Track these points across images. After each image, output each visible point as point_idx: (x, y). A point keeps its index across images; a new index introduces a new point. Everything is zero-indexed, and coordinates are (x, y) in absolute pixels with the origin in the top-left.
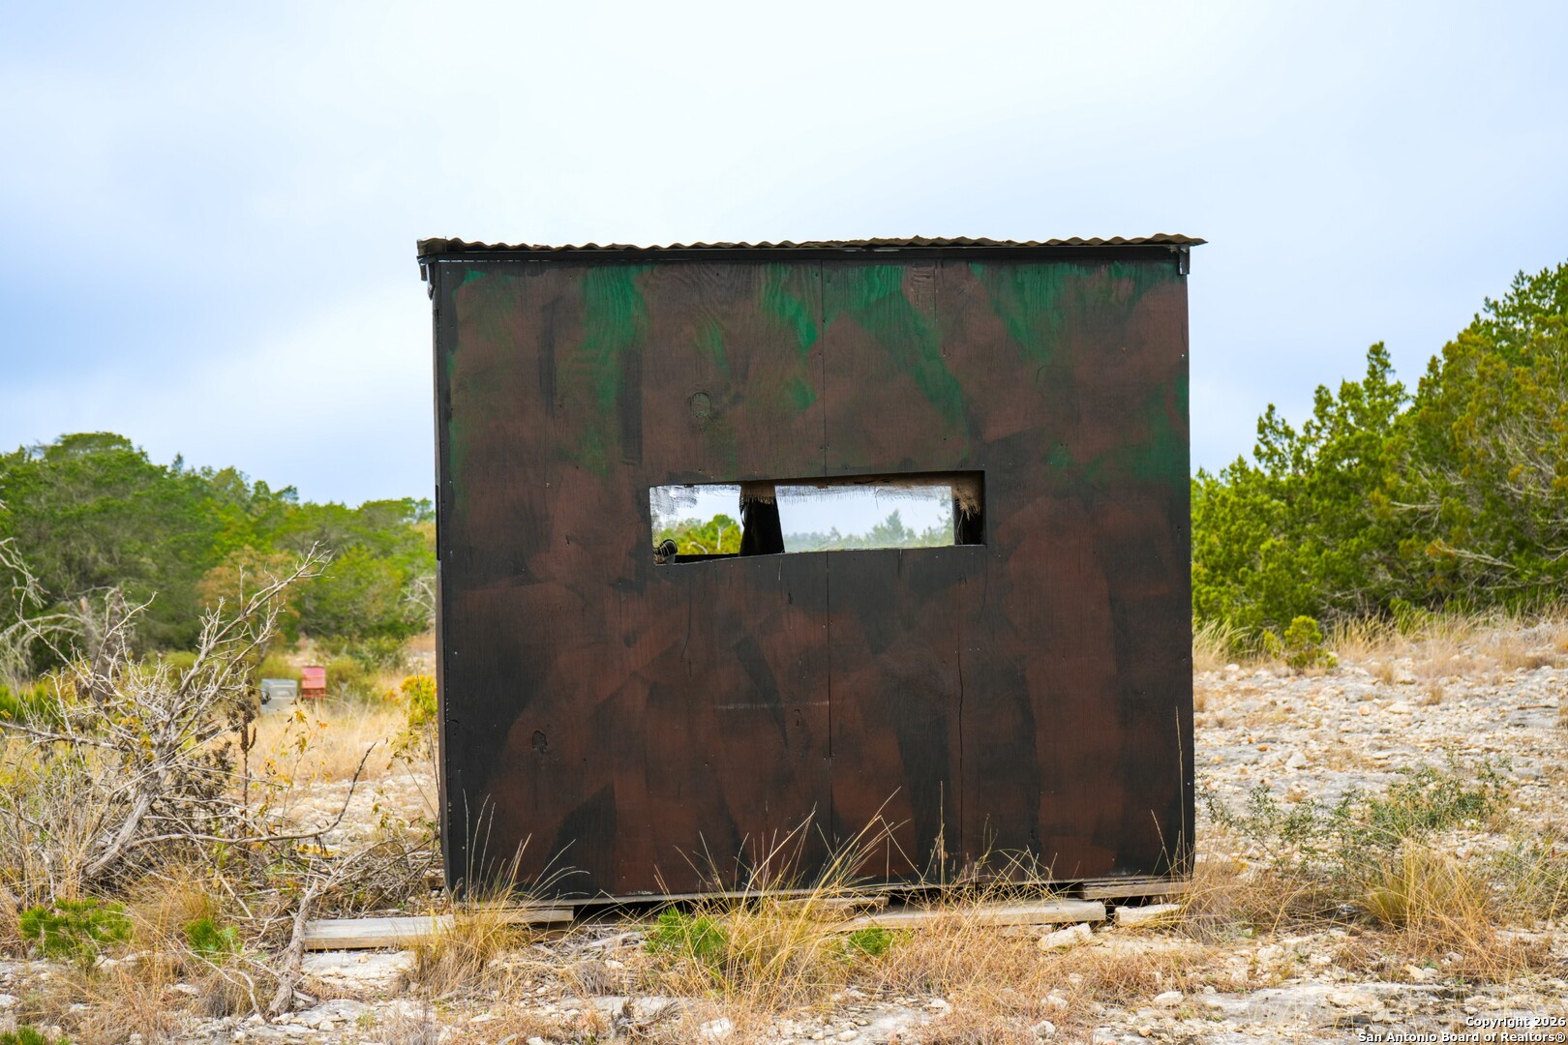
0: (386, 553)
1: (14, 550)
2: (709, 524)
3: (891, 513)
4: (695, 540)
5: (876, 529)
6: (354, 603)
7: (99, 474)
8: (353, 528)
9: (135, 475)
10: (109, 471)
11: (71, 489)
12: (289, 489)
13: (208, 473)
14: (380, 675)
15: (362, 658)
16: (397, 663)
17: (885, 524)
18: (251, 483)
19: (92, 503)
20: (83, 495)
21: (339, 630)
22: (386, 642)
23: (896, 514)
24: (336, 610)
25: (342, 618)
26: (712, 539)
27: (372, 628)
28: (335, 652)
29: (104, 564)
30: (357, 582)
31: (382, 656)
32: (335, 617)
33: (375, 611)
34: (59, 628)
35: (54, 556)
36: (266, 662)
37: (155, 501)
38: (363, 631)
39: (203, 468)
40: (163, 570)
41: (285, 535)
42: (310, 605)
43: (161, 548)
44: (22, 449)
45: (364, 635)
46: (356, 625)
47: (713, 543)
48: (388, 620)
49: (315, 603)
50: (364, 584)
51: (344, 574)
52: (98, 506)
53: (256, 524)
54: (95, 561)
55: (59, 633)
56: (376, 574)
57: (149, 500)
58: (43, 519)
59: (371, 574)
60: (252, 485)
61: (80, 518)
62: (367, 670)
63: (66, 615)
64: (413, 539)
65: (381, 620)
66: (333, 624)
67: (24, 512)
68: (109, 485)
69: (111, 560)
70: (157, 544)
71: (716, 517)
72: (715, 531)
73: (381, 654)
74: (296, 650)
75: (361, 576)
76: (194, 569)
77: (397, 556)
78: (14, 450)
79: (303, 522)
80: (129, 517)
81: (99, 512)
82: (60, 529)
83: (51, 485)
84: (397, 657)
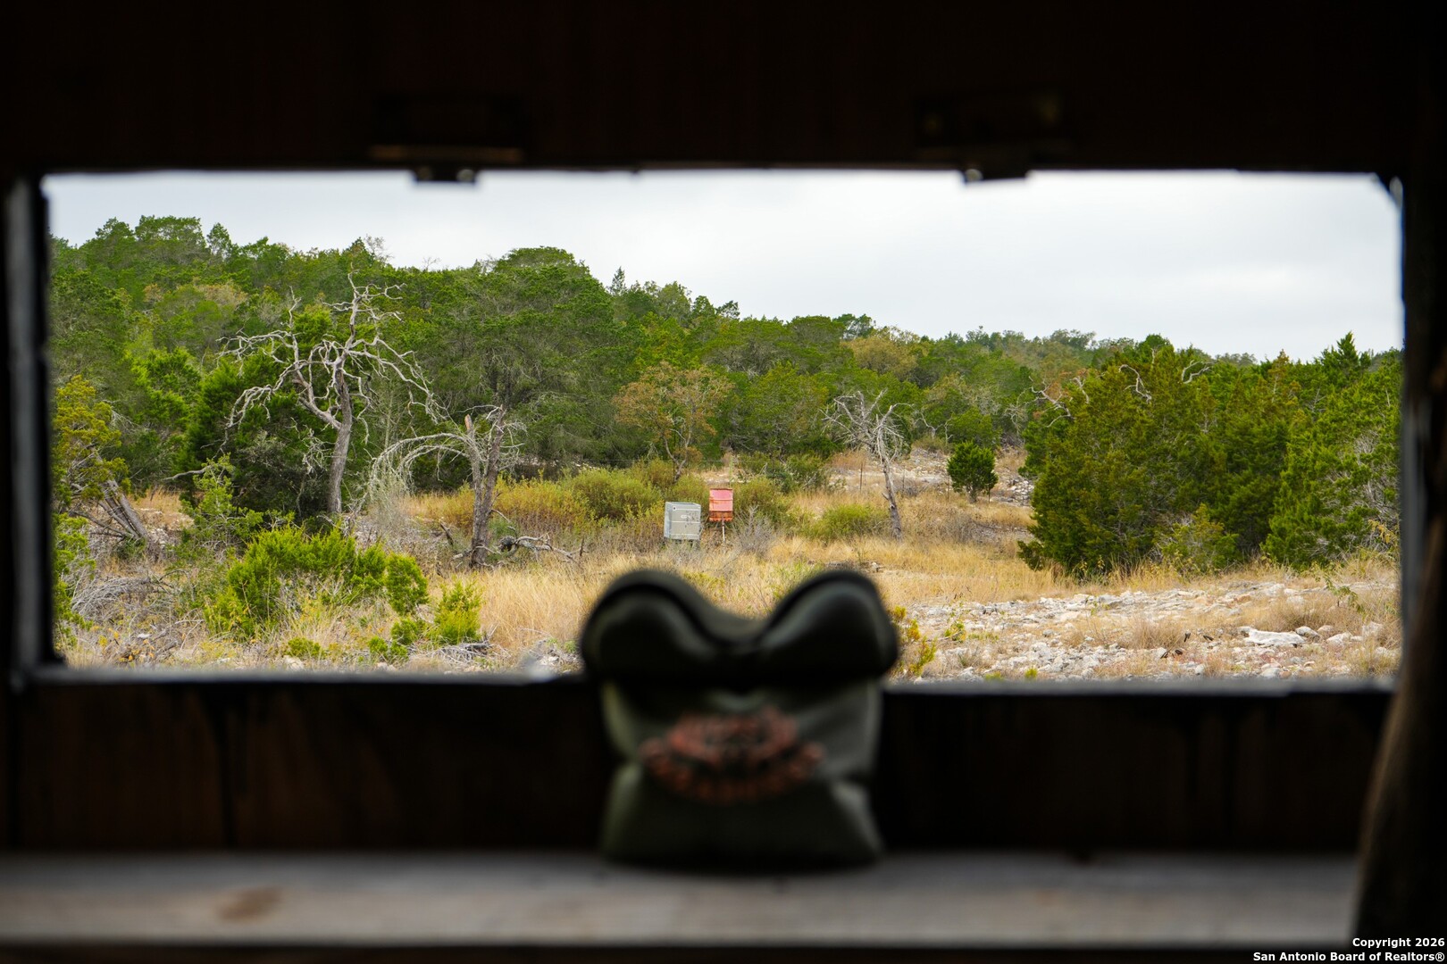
0: (813, 369)
1: (413, 364)
2: (1142, 344)
3: (1344, 337)
4: (1126, 363)
5: (1325, 353)
6: (778, 419)
7: (523, 287)
8: (782, 343)
9: (558, 288)
10: (533, 284)
11: (495, 303)
12: (730, 305)
13: (652, 288)
14: (800, 494)
15: (783, 477)
16: (819, 482)
17: (1337, 348)
18: (693, 298)
19: (514, 316)
20: (506, 308)
21: (763, 447)
22: (807, 460)
23: (1349, 337)
24: (760, 426)
25: (767, 434)
26: (1145, 361)
27: (795, 445)
28: (756, 469)
29: (525, 379)
30: (782, 399)
31: (803, 474)
32: (759, 433)
33: (798, 430)
34: (442, 447)
35: (476, 368)
36: (681, 479)
37: (578, 315)
38: (787, 447)
39: (647, 283)
40: (584, 384)
41: (714, 350)
42: (736, 420)
43: (583, 361)
44: (477, 263)
45: (787, 451)
46: (780, 441)
47: (1145, 365)
48: (812, 438)
49: (740, 419)
50: (789, 400)
51: (770, 391)
52: (519, 319)
53: (689, 338)
54: (518, 374)
55: (442, 453)
56: (801, 390)
57: (570, 313)
58: (466, 331)
59: (796, 391)
60: (694, 300)
61: (502, 330)
62: (786, 490)
63: (449, 434)
64: (842, 356)
65: (806, 437)
66: (757, 440)
67: (447, 324)
68: (531, 298)
69: (534, 374)
70: (576, 358)
71: (1149, 338)
72: (1148, 353)
73: (802, 472)
74: (720, 466)
75: (785, 393)
76: (615, 383)
77: (825, 372)
78: (470, 265)
79: (732, 338)
80: (550, 331)
81: (521, 325)
82: (482, 341)
83: (477, 297)
84: (818, 474)
